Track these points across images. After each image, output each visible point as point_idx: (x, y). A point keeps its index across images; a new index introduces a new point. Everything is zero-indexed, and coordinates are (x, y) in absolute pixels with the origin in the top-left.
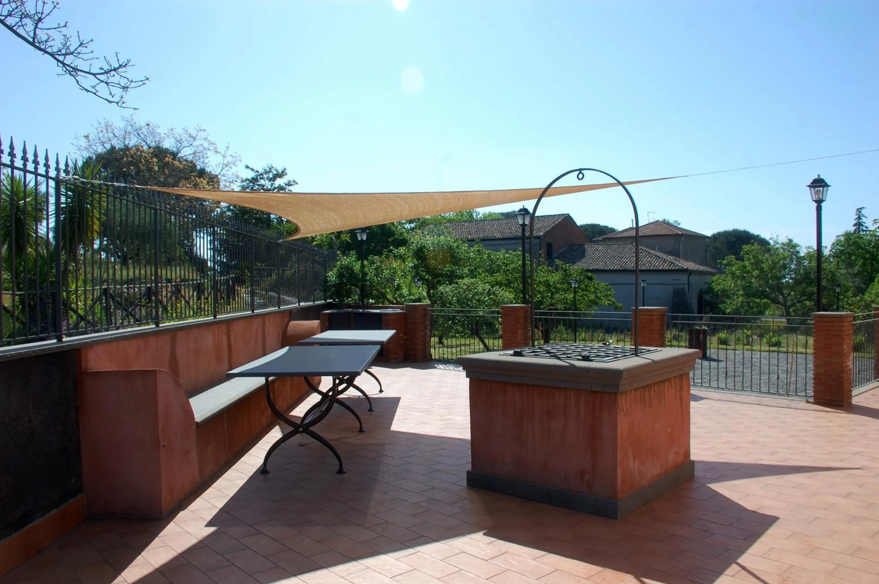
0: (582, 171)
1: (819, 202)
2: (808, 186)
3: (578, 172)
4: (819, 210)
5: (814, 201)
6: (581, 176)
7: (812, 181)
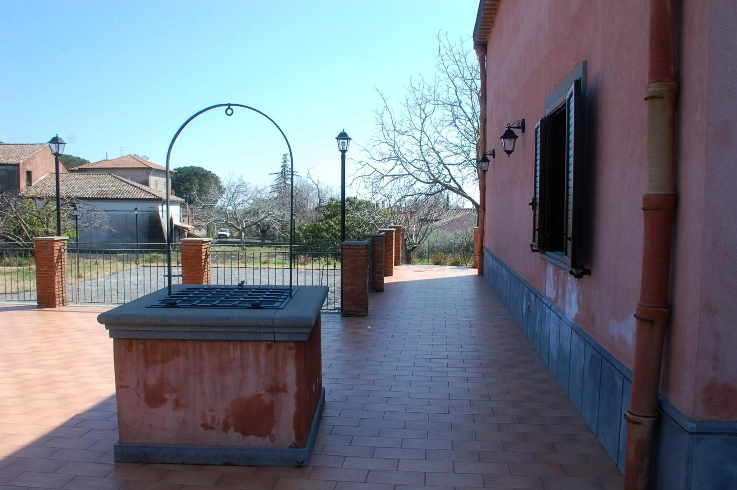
0: (231, 107)
1: (344, 152)
2: (336, 138)
3: (227, 107)
4: (343, 158)
5: (340, 150)
6: (229, 112)
7: (339, 134)
